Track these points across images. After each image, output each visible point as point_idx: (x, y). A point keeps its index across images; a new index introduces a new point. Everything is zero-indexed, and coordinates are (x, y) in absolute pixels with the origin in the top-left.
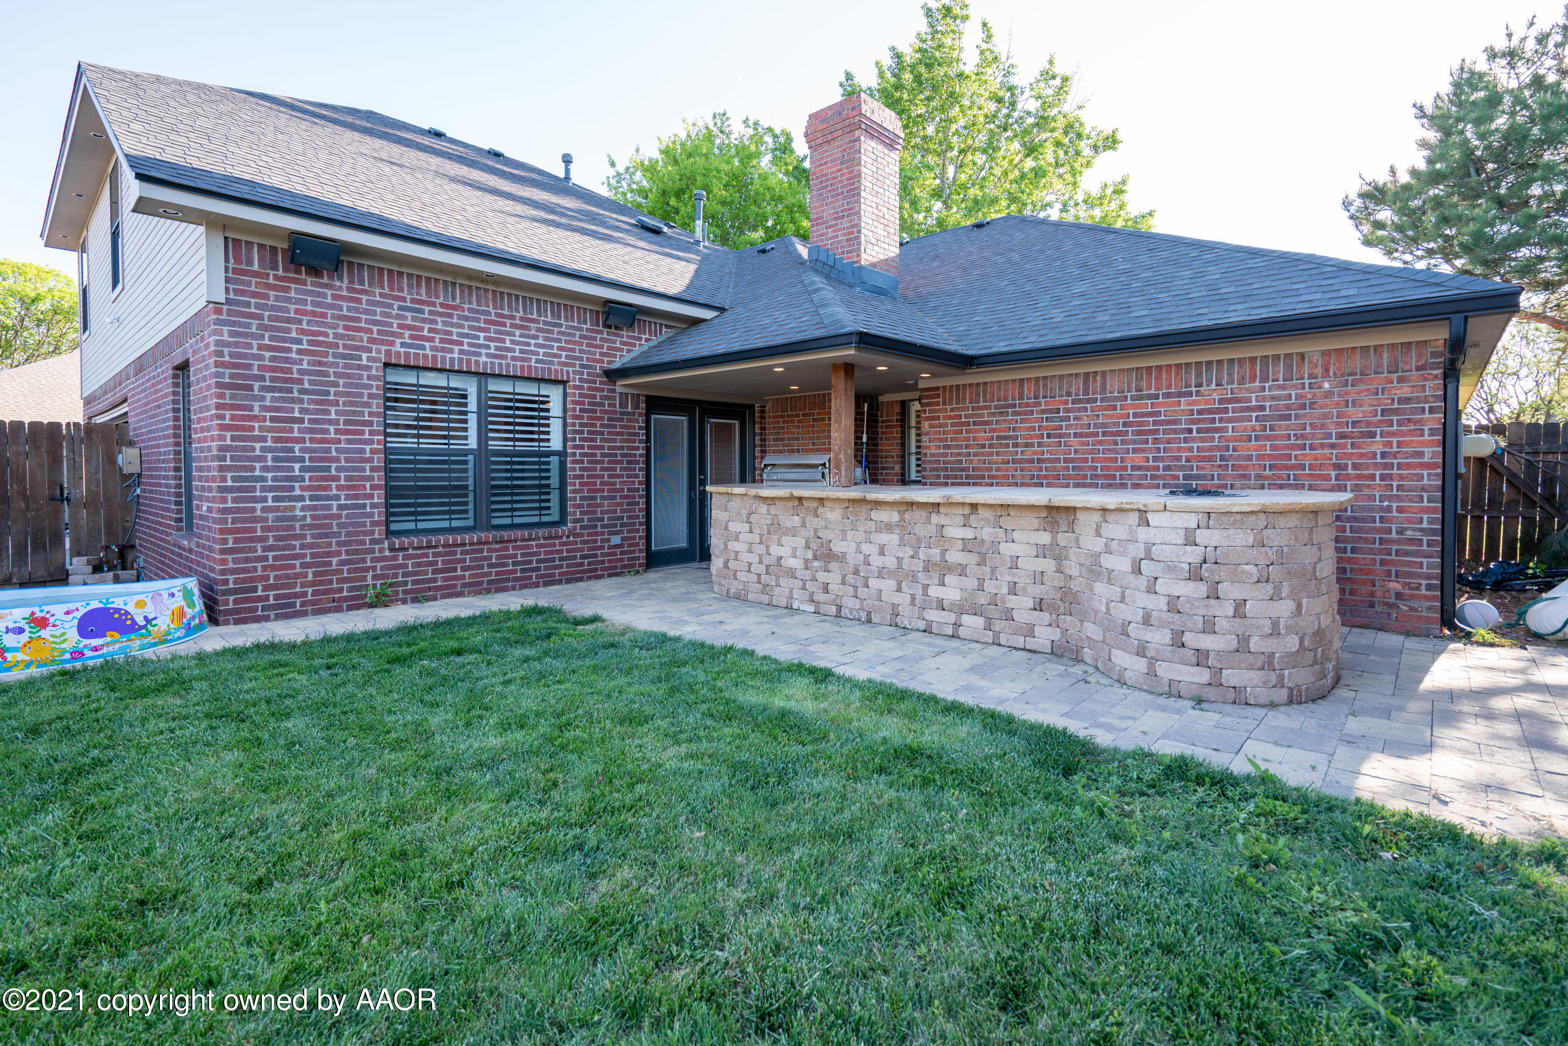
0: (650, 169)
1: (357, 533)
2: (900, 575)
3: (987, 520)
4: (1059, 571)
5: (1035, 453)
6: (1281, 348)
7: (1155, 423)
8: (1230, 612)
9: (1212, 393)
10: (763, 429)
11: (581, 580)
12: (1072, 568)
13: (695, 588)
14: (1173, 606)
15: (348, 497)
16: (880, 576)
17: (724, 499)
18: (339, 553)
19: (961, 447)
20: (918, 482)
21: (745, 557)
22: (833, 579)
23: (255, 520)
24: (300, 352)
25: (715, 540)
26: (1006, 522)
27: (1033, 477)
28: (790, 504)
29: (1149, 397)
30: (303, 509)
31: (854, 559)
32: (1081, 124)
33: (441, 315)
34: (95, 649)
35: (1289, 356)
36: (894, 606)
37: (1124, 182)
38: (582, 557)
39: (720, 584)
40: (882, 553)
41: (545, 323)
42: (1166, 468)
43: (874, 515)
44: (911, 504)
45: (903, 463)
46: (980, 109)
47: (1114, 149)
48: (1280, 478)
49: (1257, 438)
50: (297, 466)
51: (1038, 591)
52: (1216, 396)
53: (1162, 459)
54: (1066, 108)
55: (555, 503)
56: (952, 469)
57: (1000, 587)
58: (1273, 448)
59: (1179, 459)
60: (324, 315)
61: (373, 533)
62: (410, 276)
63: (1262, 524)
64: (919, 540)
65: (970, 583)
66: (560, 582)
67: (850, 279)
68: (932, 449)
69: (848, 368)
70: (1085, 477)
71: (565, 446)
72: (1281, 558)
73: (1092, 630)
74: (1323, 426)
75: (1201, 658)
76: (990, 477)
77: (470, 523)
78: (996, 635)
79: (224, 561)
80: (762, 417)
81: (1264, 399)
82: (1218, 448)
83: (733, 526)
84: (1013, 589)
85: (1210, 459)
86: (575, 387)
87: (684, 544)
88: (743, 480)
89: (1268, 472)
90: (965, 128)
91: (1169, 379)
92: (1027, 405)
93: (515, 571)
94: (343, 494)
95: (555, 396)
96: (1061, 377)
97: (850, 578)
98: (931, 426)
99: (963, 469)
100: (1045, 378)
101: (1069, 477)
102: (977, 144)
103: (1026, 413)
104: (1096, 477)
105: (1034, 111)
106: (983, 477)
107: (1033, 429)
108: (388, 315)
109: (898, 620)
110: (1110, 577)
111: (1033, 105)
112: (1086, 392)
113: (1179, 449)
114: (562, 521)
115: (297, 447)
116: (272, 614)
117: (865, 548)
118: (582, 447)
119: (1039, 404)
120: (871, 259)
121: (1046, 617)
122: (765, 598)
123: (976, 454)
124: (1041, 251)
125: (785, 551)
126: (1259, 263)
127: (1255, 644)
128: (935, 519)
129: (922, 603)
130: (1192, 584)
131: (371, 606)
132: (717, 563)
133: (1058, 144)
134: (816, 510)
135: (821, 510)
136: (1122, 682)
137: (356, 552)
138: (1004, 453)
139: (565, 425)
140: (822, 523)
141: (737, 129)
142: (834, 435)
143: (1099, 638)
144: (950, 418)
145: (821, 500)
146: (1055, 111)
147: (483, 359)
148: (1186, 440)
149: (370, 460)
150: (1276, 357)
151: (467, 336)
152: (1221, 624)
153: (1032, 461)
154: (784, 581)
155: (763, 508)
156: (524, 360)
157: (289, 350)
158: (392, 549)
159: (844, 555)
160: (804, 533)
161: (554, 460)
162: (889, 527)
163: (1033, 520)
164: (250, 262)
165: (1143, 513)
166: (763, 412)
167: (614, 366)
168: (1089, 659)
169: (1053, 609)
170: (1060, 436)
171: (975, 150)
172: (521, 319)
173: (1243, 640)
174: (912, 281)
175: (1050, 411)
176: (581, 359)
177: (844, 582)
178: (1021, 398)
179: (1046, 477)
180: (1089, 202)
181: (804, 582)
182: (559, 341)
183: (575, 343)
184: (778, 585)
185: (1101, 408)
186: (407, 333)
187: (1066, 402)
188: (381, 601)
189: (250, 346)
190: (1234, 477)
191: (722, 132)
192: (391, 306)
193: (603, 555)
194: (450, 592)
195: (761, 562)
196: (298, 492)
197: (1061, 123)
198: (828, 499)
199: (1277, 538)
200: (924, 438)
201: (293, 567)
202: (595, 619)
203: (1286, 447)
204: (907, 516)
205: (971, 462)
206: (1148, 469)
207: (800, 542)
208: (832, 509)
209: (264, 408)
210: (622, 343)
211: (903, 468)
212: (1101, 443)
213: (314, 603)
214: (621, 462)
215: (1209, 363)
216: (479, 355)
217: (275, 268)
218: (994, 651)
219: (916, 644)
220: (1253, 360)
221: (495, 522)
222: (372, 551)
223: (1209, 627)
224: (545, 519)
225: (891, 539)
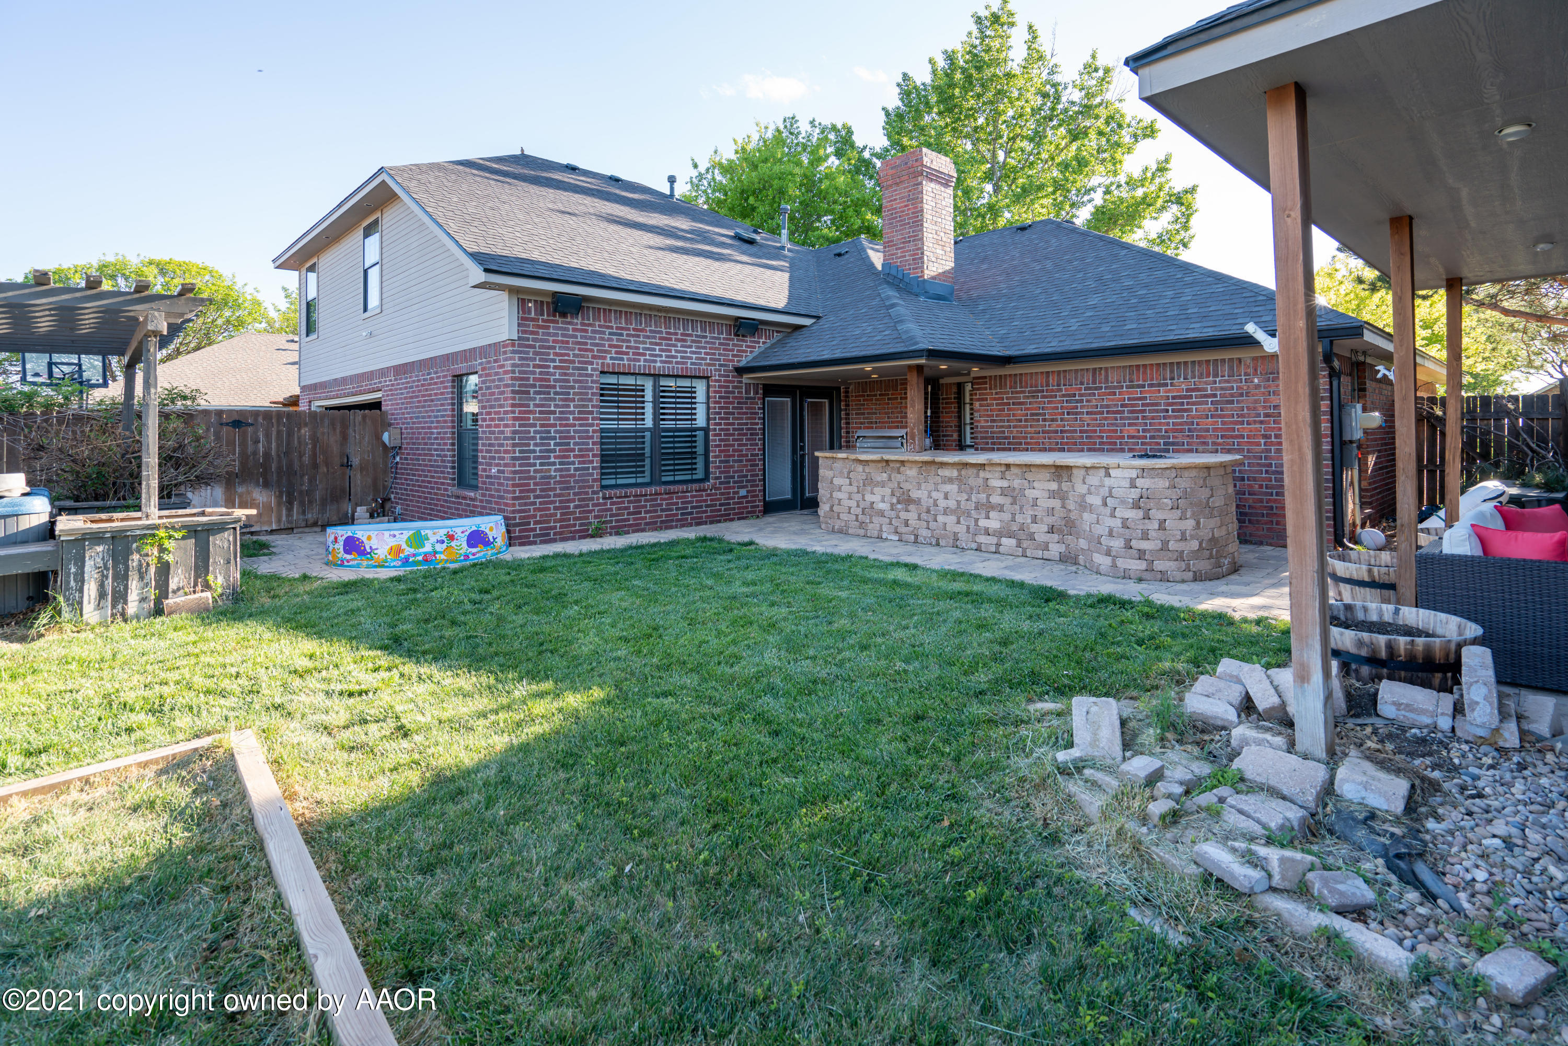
0: (728, 169)
1: (584, 487)
2: (958, 512)
3: (1016, 475)
4: (1063, 507)
5: (1058, 426)
6: (1227, 355)
7: (1143, 405)
8: (1157, 527)
9: (1182, 385)
10: (847, 405)
11: (719, 521)
12: (1071, 505)
13: (806, 527)
14: (1125, 524)
15: (580, 463)
16: (945, 513)
17: (829, 462)
18: (574, 501)
19: (1003, 421)
20: (972, 446)
21: (846, 503)
22: (912, 516)
23: (530, 478)
24: (555, 367)
25: (823, 492)
26: (1029, 476)
27: (1057, 443)
28: (880, 465)
29: (1139, 386)
30: (556, 470)
31: (926, 502)
32: (1122, 116)
33: (633, 336)
34: (474, 554)
35: (1231, 360)
36: (955, 534)
37: (1167, 161)
38: (721, 505)
39: (827, 523)
40: (946, 498)
41: (697, 336)
42: (1151, 437)
43: (940, 472)
44: (966, 465)
45: (960, 431)
46: (1027, 101)
47: (1153, 137)
48: (1228, 444)
49: (1212, 416)
50: (552, 442)
51: (1050, 520)
52: (1184, 387)
53: (1148, 431)
54: (1109, 96)
55: (700, 465)
56: (998, 438)
57: (1025, 519)
58: (1223, 423)
59: (1160, 430)
60: (567, 342)
61: (592, 486)
62: (616, 311)
63: (1174, 475)
64: (972, 489)
65: (1007, 516)
66: (706, 523)
67: (916, 290)
68: (982, 422)
69: (920, 368)
70: (1095, 443)
71: (708, 424)
72: (1185, 495)
73: (1083, 543)
74: (1255, 409)
75: (1141, 554)
76: (1026, 443)
77: (647, 480)
78: (1024, 550)
79: (514, 505)
80: (847, 397)
81: (1216, 389)
82: (1186, 423)
83: (837, 481)
84: (1034, 520)
85: (1182, 431)
86: (716, 381)
87: (789, 496)
88: (832, 448)
89: (1220, 440)
90: (1013, 118)
91: (1152, 374)
92: (1052, 391)
93: (677, 515)
94: (576, 460)
95: (700, 388)
96: (1076, 371)
97: (924, 516)
98: (981, 405)
99: (1006, 438)
100: (1065, 371)
101: (1084, 444)
102: (1025, 132)
103: (1051, 397)
104: (1103, 443)
105: (1078, 101)
106: (1021, 444)
107: (1057, 408)
108: (602, 339)
109: (958, 543)
110: (1090, 508)
111: (1077, 96)
112: (1094, 382)
113: (1160, 424)
114: (706, 478)
115: (552, 430)
116: (538, 540)
117: (934, 494)
118: (720, 424)
119: (1061, 390)
120: (933, 274)
121: (1056, 537)
122: (862, 532)
123: (1015, 427)
124: (1070, 261)
125: (876, 498)
126: (1219, 288)
127: (1172, 545)
128: (982, 474)
129: (973, 531)
130: (1135, 511)
131: (592, 536)
132: (823, 509)
133: (1101, 133)
134: (899, 469)
135: (902, 469)
136: (1099, 573)
137: (583, 500)
138: (1036, 426)
139: (708, 408)
140: (903, 478)
141: (804, 127)
142: (910, 415)
143: (1086, 547)
144: (995, 399)
145: (903, 462)
146: (1098, 100)
147: (658, 364)
148: (1165, 418)
149: (592, 437)
150: (1223, 361)
151: (648, 349)
152: (1152, 534)
153: (1056, 432)
154: (875, 519)
155: (860, 468)
156: (683, 363)
157: (549, 367)
158: (604, 498)
159: (919, 499)
160: (891, 485)
161: (700, 434)
162: (950, 480)
163: (1046, 475)
164: (530, 313)
165: (1107, 469)
166: (847, 392)
167: (741, 364)
168: (1082, 562)
169: (1060, 532)
170: (1077, 413)
171: (1023, 137)
172: (682, 334)
173: (1165, 543)
174: (965, 282)
175: (1069, 395)
176: (719, 360)
177: (919, 519)
178: (1048, 385)
179: (1067, 443)
180: (1131, 184)
181: (891, 519)
182: (705, 348)
183: (716, 349)
184: (871, 522)
185: (1105, 394)
186: (614, 350)
187: (1080, 389)
188: (598, 534)
189: (528, 365)
190: (1198, 444)
191: (791, 133)
192: (604, 333)
193: (734, 503)
194: (638, 529)
195: (858, 506)
196: (552, 460)
197: (1103, 112)
198: (908, 461)
199: (1183, 483)
200: (976, 414)
201: (549, 509)
202: (751, 543)
203: (1232, 423)
204: (963, 472)
205: (1011, 432)
206: (1139, 438)
207: (888, 491)
208: (911, 468)
209: (536, 405)
210: (747, 346)
211: (960, 436)
212: (1106, 419)
213: (561, 533)
214: (746, 434)
215: (1178, 363)
216: (655, 361)
217: (542, 315)
218: (1023, 559)
219: (970, 556)
220: (1208, 362)
221: (664, 479)
222: (592, 499)
223: (1145, 536)
224: (695, 477)
225: (952, 488)
